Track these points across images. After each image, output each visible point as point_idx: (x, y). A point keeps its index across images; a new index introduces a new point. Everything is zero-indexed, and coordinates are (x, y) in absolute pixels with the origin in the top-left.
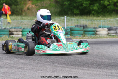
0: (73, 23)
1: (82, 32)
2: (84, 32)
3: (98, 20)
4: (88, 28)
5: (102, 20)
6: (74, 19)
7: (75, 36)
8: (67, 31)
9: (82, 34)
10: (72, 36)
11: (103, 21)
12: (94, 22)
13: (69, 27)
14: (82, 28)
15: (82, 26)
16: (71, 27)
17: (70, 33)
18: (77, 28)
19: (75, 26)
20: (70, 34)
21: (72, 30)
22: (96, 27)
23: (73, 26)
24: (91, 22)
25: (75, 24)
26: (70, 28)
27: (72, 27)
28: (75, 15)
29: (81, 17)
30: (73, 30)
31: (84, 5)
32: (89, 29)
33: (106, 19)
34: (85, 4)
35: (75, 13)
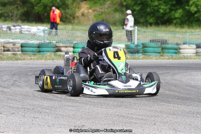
0: (146, 37)
1: (159, 50)
2: (162, 49)
3: (182, 32)
4: (168, 44)
5: (188, 34)
6: (149, 30)
7: (148, 56)
8: (139, 48)
9: (160, 53)
10: (145, 55)
11: (190, 35)
12: (176, 35)
13: (141, 42)
14: (160, 44)
15: (159, 42)
16: (143, 42)
17: (142, 51)
18: (152, 44)
19: (149, 41)
20: (142, 53)
21: (144, 46)
22: (179, 42)
23: (146, 40)
24: (172, 35)
25: (150, 38)
26: (143, 44)
27: (145, 42)
28: (149, 25)
29: (158, 28)
30: (146, 47)
31: (162, 11)
32: (170, 46)
33: (193, 31)
34: (163, 9)
35: (149, 21)
